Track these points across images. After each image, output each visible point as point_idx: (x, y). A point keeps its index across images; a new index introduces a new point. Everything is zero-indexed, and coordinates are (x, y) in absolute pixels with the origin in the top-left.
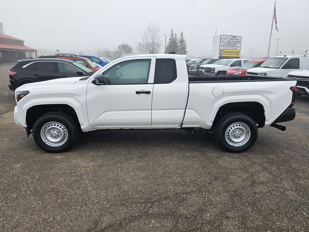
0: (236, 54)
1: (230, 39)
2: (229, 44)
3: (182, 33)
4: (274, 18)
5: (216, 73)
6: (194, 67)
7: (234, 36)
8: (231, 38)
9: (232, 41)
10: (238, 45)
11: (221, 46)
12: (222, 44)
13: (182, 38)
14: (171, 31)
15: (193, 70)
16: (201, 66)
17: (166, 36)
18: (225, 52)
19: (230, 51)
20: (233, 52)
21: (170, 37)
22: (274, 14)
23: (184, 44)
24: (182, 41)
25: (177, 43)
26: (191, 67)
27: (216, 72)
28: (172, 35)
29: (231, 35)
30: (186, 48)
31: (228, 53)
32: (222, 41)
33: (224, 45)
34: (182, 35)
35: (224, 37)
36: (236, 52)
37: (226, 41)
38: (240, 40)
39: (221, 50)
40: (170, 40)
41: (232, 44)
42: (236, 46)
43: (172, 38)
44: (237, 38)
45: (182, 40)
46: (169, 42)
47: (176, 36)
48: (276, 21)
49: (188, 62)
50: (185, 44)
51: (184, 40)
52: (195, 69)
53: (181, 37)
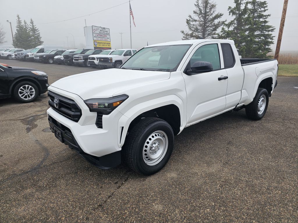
0: (107, 45)
1: (101, 31)
2: (100, 35)
3: (31, 20)
4: (130, 14)
5: (114, 63)
6: (80, 57)
7: (104, 28)
8: (101, 29)
9: (102, 32)
10: (108, 36)
11: (94, 37)
12: (94, 35)
13: (33, 26)
14: (17, 18)
15: (79, 61)
16: (90, 56)
17: (10, 23)
18: (98, 43)
19: (103, 42)
20: (105, 43)
21: (17, 24)
22: (130, 11)
23: (37, 33)
24: (34, 30)
25: (28, 31)
26: (75, 57)
27: (113, 61)
28: (19, 22)
29: (100, 27)
30: (41, 38)
31: (101, 44)
32: (94, 32)
33: (97, 36)
34: (32, 23)
35: (95, 28)
36: (108, 44)
37: (98, 32)
38: (108, 32)
39: (95, 41)
40: (17, 27)
41: (103, 35)
42: (106, 37)
43: (19, 26)
44: (106, 30)
45: (33, 28)
46: (17, 30)
47: (25, 23)
48: (133, 16)
49: (63, 53)
50: (39, 33)
51: (36, 29)
52: (81, 60)
53: (31, 25)
